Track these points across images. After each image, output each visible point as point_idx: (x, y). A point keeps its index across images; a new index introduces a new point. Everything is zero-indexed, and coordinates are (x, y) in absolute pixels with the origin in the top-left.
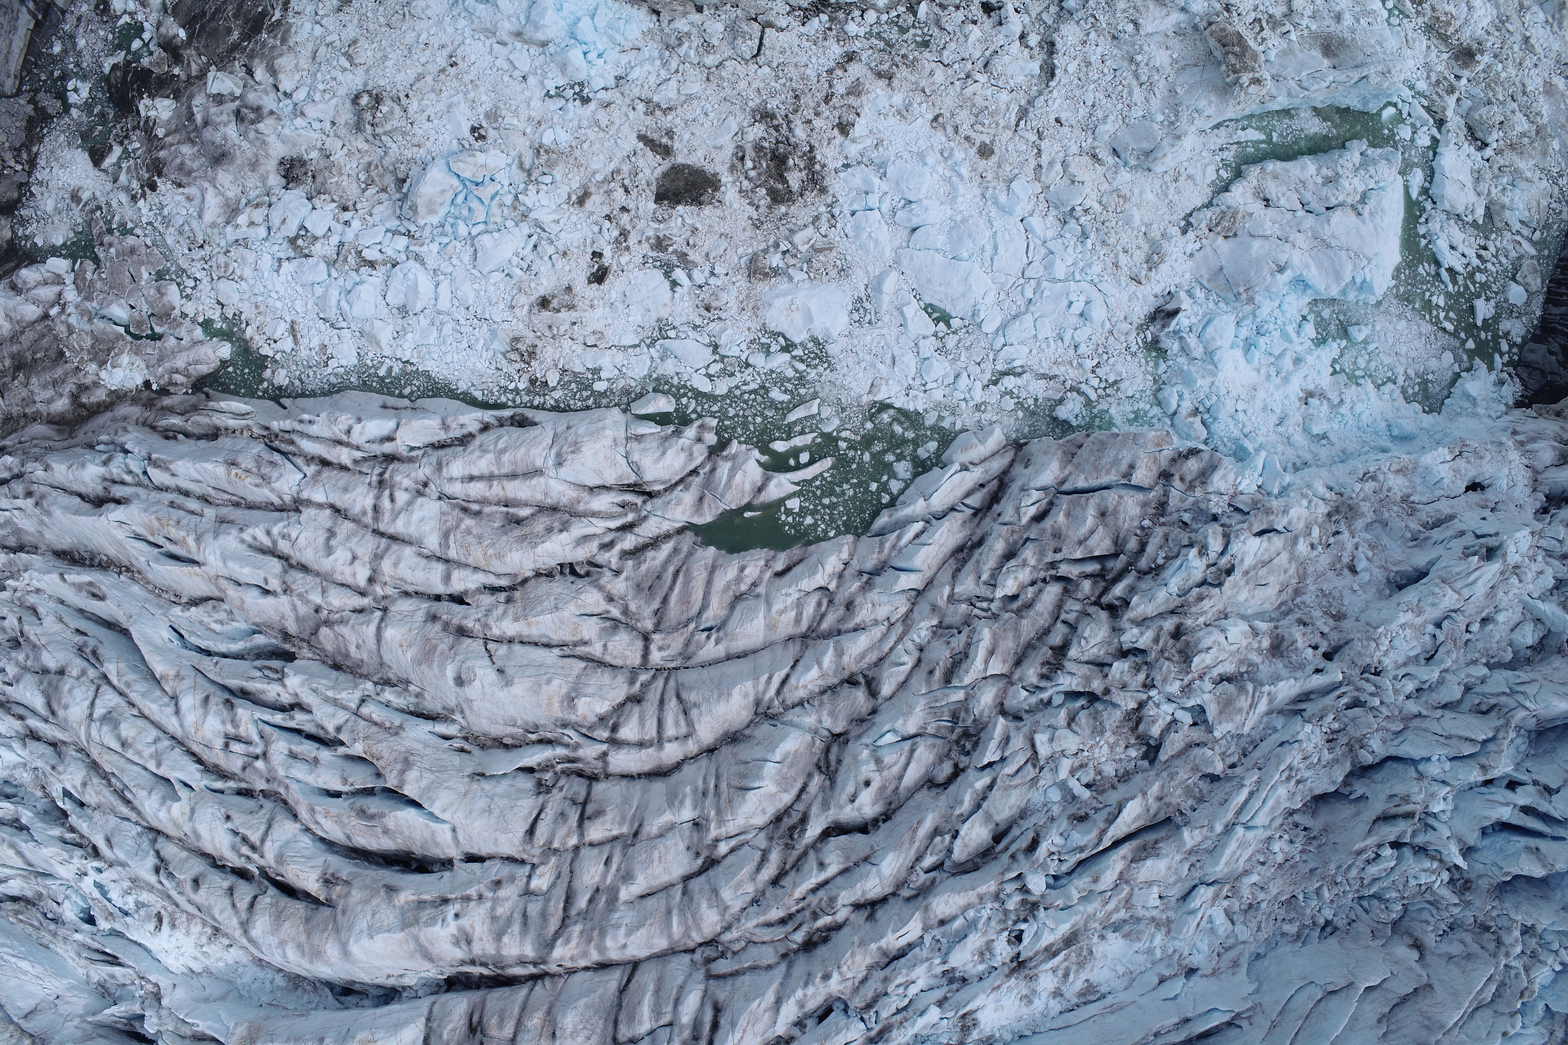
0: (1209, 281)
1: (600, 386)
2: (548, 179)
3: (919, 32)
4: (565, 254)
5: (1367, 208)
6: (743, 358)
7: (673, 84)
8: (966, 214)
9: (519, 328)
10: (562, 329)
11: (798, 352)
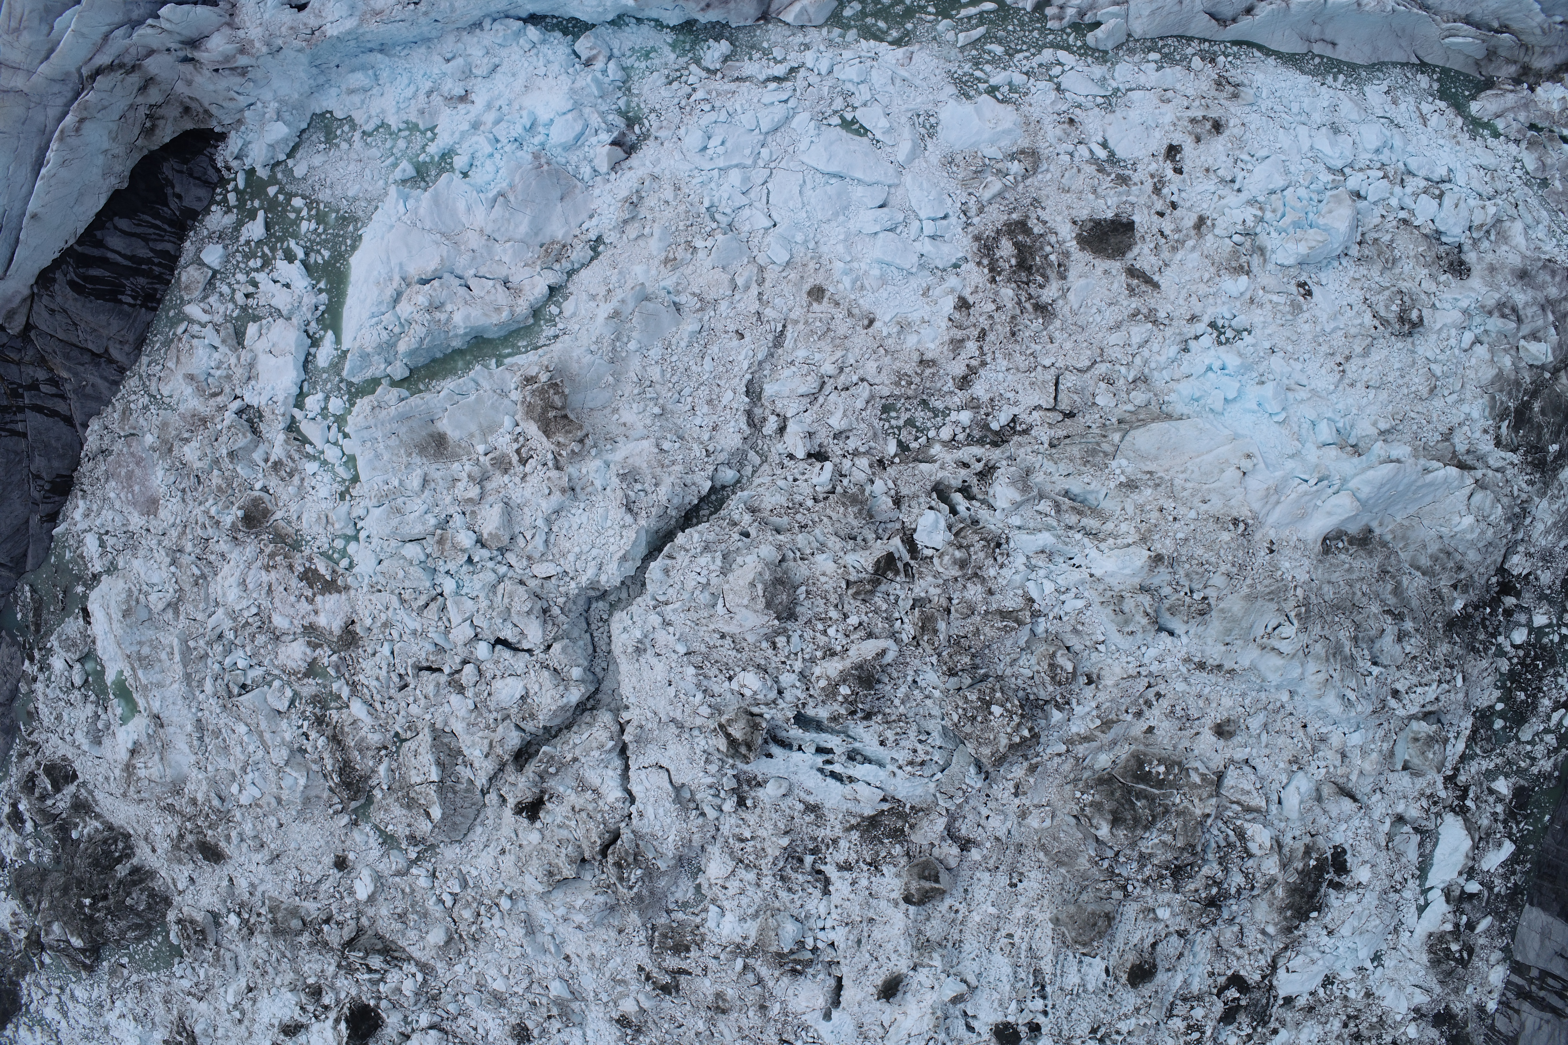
0: (575, 186)
1: (1154, 56)
2: (1237, 238)
3: (893, 422)
4: (1207, 170)
5: (395, 285)
6: (1032, 80)
7: (1136, 340)
8: (834, 224)
9: (1234, 108)
10: (1197, 103)
11: (982, 86)
